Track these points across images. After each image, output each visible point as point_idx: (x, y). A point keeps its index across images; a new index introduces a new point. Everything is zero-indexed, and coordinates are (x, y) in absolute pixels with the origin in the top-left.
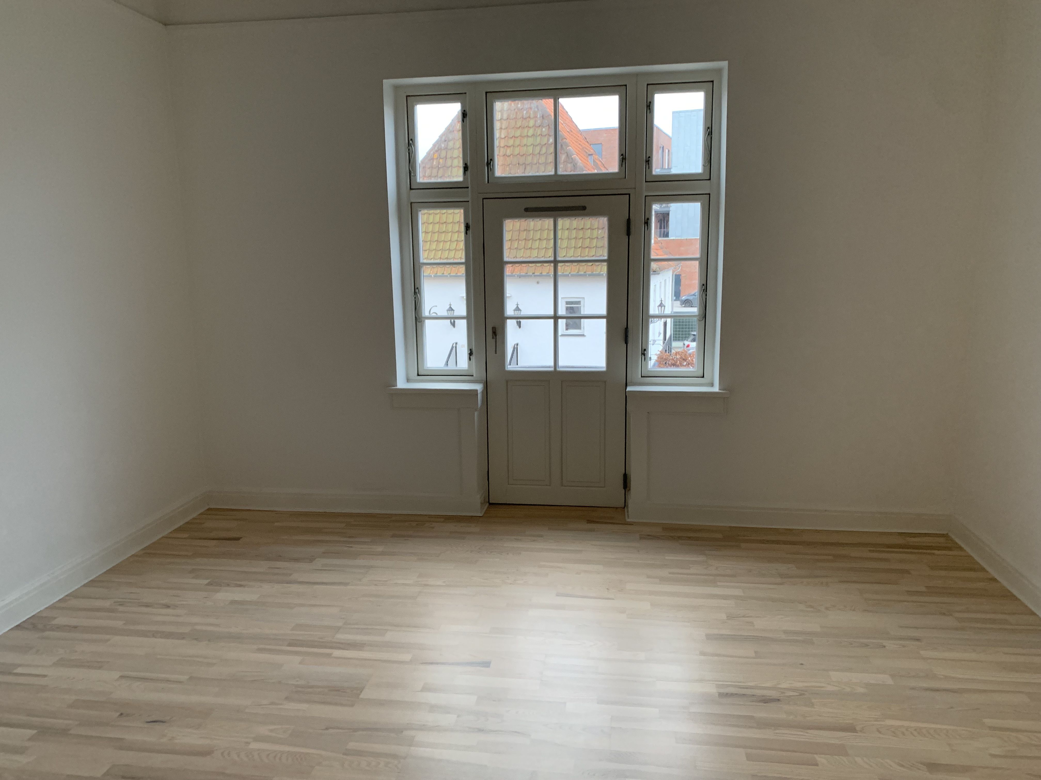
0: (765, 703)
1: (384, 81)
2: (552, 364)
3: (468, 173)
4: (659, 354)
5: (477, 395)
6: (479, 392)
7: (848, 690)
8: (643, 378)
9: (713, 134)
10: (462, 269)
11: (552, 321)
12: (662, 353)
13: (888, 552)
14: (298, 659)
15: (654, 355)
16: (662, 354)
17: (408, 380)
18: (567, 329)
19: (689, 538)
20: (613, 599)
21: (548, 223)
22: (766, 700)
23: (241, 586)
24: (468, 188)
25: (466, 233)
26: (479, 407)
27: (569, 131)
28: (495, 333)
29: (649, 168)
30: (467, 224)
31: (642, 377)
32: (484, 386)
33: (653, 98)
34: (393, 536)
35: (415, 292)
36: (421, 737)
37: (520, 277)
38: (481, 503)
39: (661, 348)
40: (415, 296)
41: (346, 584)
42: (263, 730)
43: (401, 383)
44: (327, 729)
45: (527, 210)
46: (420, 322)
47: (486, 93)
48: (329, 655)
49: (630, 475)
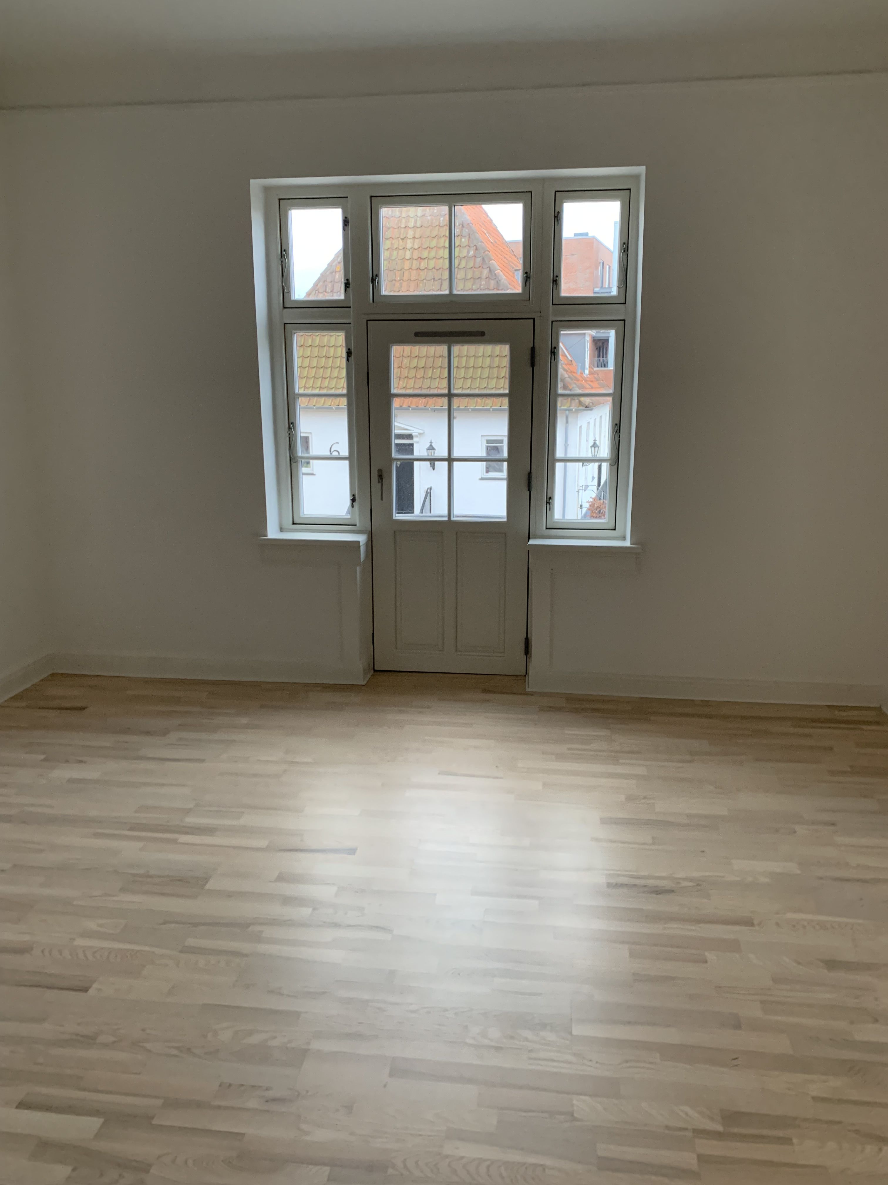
0: (657, 894)
1: (252, 181)
2: (446, 512)
3: (350, 290)
4: (591, 502)
5: (359, 547)
6: (361, 544)
7: (750, 879)
8: (547, 530)
9: (629, 251)
10: (344, 401)
11: (446, 463)
12: (594, 500)
13: (813, 727)
14: (140, 844)
15: (586, 503)
16: (594, 502)
17: (282, 530)
18: (487, 472)
19: (594, 710)
20: (501, 778)
21: (442, 349)
22: (658, 891)
23: (81, 762)
24: (350, 307)
25: (348, 360)
26: (361, 561)
27: (492, 242)
28: (380, 477)
29: (556, 289)
30: (349, 349)
31: (546, 528)
32: (368, 538)
33: (561, 207)
34: (262, 707)
35: (289, 428)
36: (268, 932)
37: (434, 411)
38: (364, 670)
39: (594, 495)
40: (289, 432)
41: (203, 761)
42: (92, 925)
43: (273, 533)
44: (164, 923)
45: (417, 334)
46: (295, 462)
47: (371, 197)
48: (175, 841)
49: (531, 639)
